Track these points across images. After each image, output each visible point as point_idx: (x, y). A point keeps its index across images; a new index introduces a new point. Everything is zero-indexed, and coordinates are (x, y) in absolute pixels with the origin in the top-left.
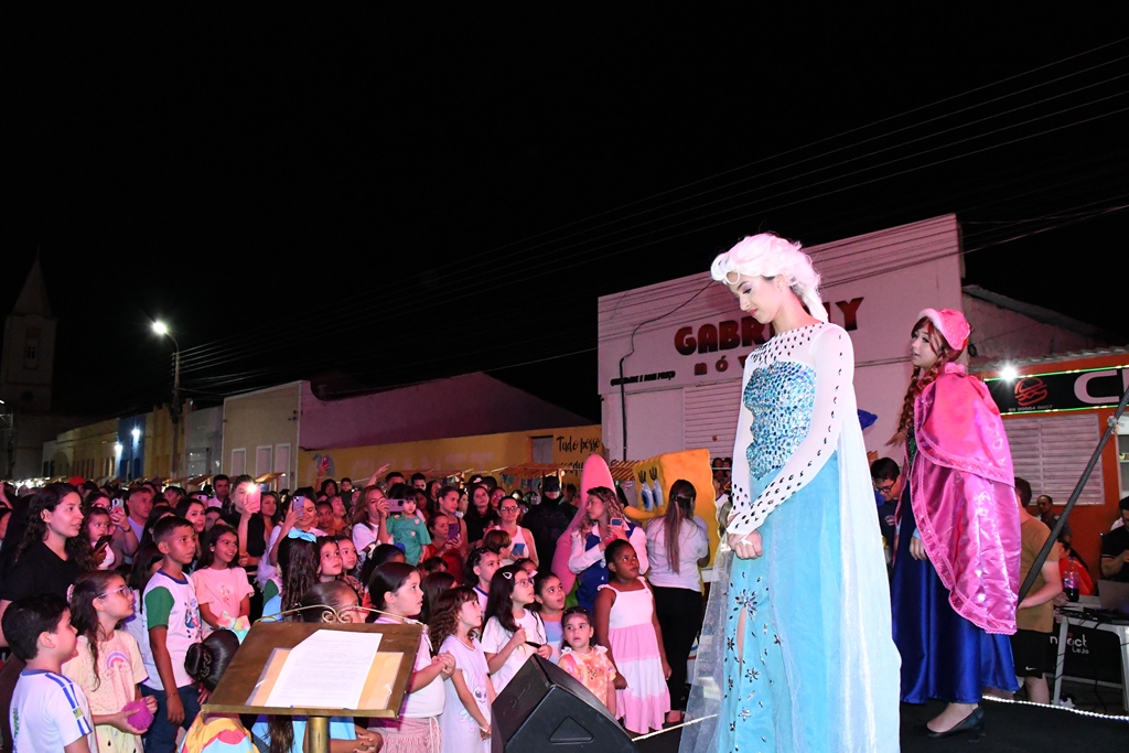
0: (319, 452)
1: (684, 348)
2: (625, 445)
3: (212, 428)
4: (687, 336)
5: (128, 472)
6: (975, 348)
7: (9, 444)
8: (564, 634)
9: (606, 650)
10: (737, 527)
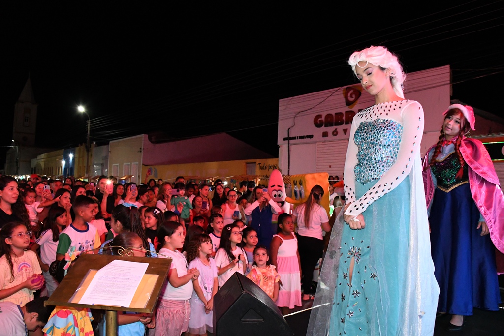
0: (151, 167)
1: (318, 124)
2: (289, 168)
3: (104, 155)
4: (320, 119)
5: (68, 173)
7: (17, 159)
8: (254, 258)
9: (275, 267)
10: (351, 211)
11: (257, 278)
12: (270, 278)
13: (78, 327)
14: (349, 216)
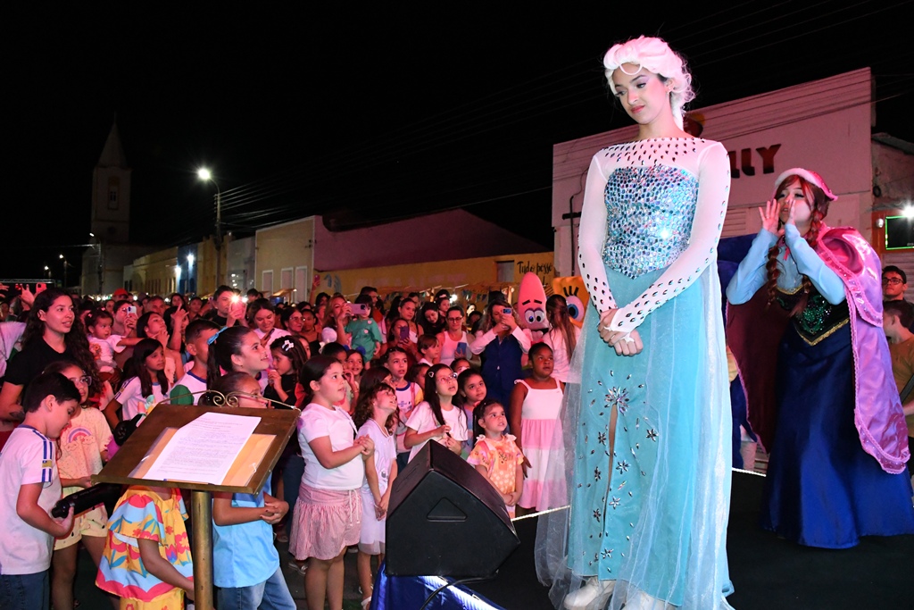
0: (329, 273)
2: (573, 268)
3: (247, 254)
5: (186, 288)
6: (879, 190)
7: (99, 267)
9: (515, 438)
10: (619, 325)
11: (489, 456)
12: (511, 455)
13: (162, 523)
14: (616, 333)
